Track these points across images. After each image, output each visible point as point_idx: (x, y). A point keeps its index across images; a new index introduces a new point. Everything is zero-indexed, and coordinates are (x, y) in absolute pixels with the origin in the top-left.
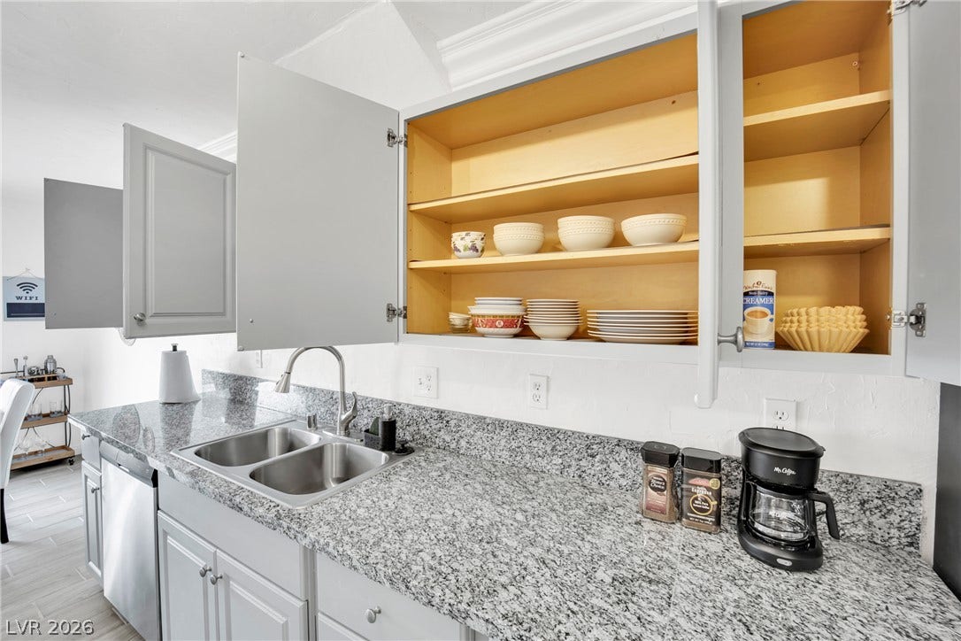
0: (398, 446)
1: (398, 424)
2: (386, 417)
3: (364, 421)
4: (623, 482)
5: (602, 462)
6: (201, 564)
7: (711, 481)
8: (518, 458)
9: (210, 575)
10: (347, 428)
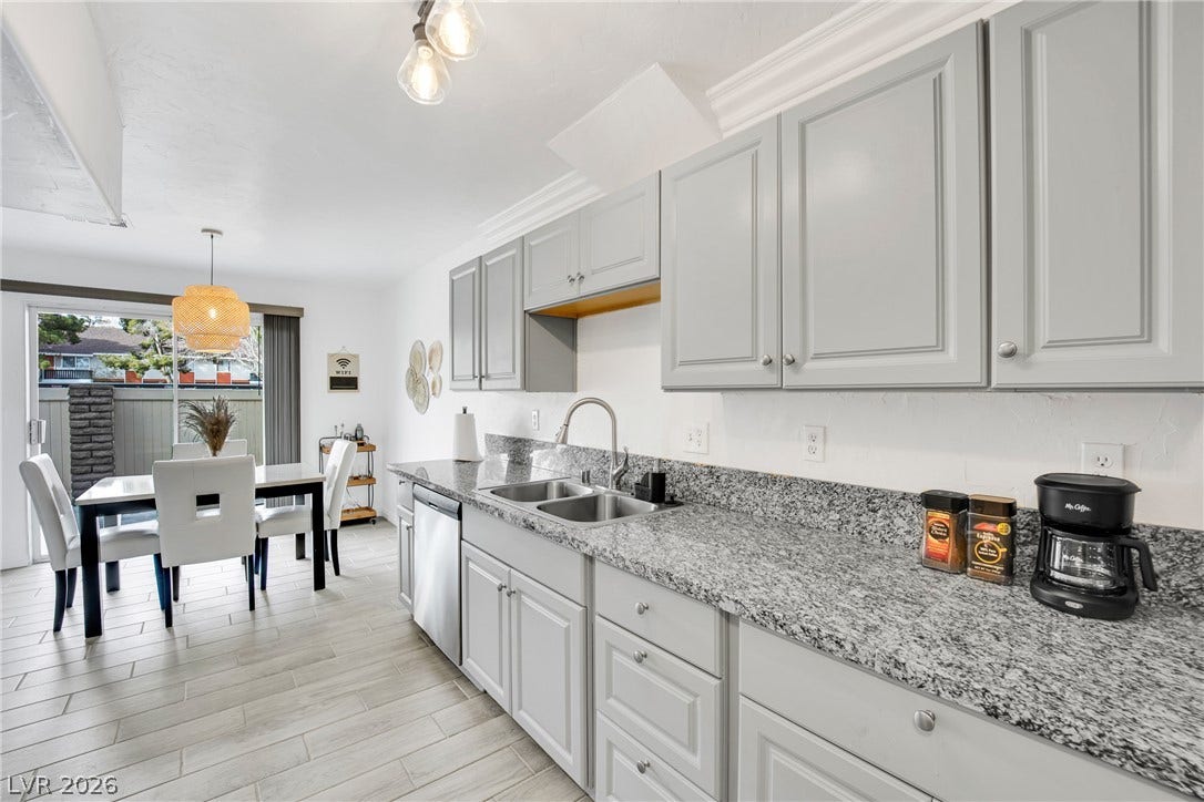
0: (667, 499)
1: (668, 481)
2: (656, 470)
3: (635, 478)
4: (909, 539)
5: (885, 517)
6: (497, 582)
7: (1000, 526)
8: (792, 514)
9: (505, 591)
10: (619, 483)
